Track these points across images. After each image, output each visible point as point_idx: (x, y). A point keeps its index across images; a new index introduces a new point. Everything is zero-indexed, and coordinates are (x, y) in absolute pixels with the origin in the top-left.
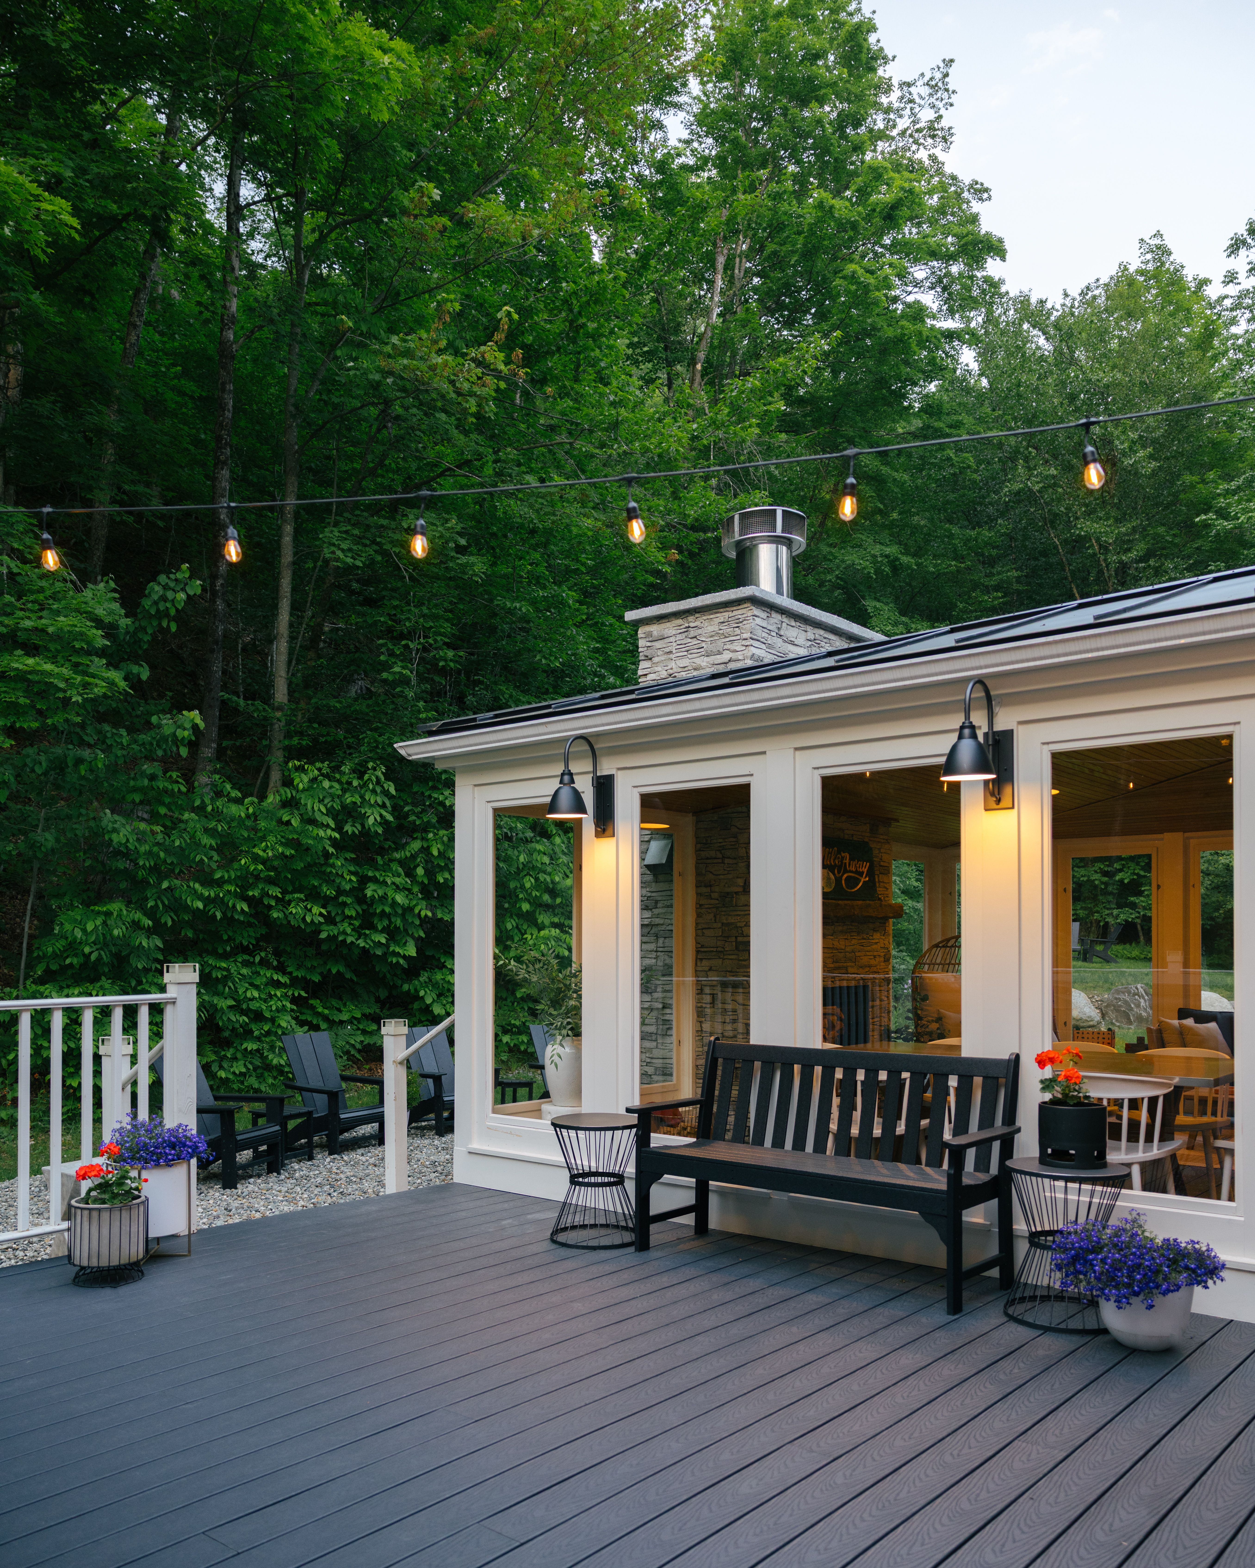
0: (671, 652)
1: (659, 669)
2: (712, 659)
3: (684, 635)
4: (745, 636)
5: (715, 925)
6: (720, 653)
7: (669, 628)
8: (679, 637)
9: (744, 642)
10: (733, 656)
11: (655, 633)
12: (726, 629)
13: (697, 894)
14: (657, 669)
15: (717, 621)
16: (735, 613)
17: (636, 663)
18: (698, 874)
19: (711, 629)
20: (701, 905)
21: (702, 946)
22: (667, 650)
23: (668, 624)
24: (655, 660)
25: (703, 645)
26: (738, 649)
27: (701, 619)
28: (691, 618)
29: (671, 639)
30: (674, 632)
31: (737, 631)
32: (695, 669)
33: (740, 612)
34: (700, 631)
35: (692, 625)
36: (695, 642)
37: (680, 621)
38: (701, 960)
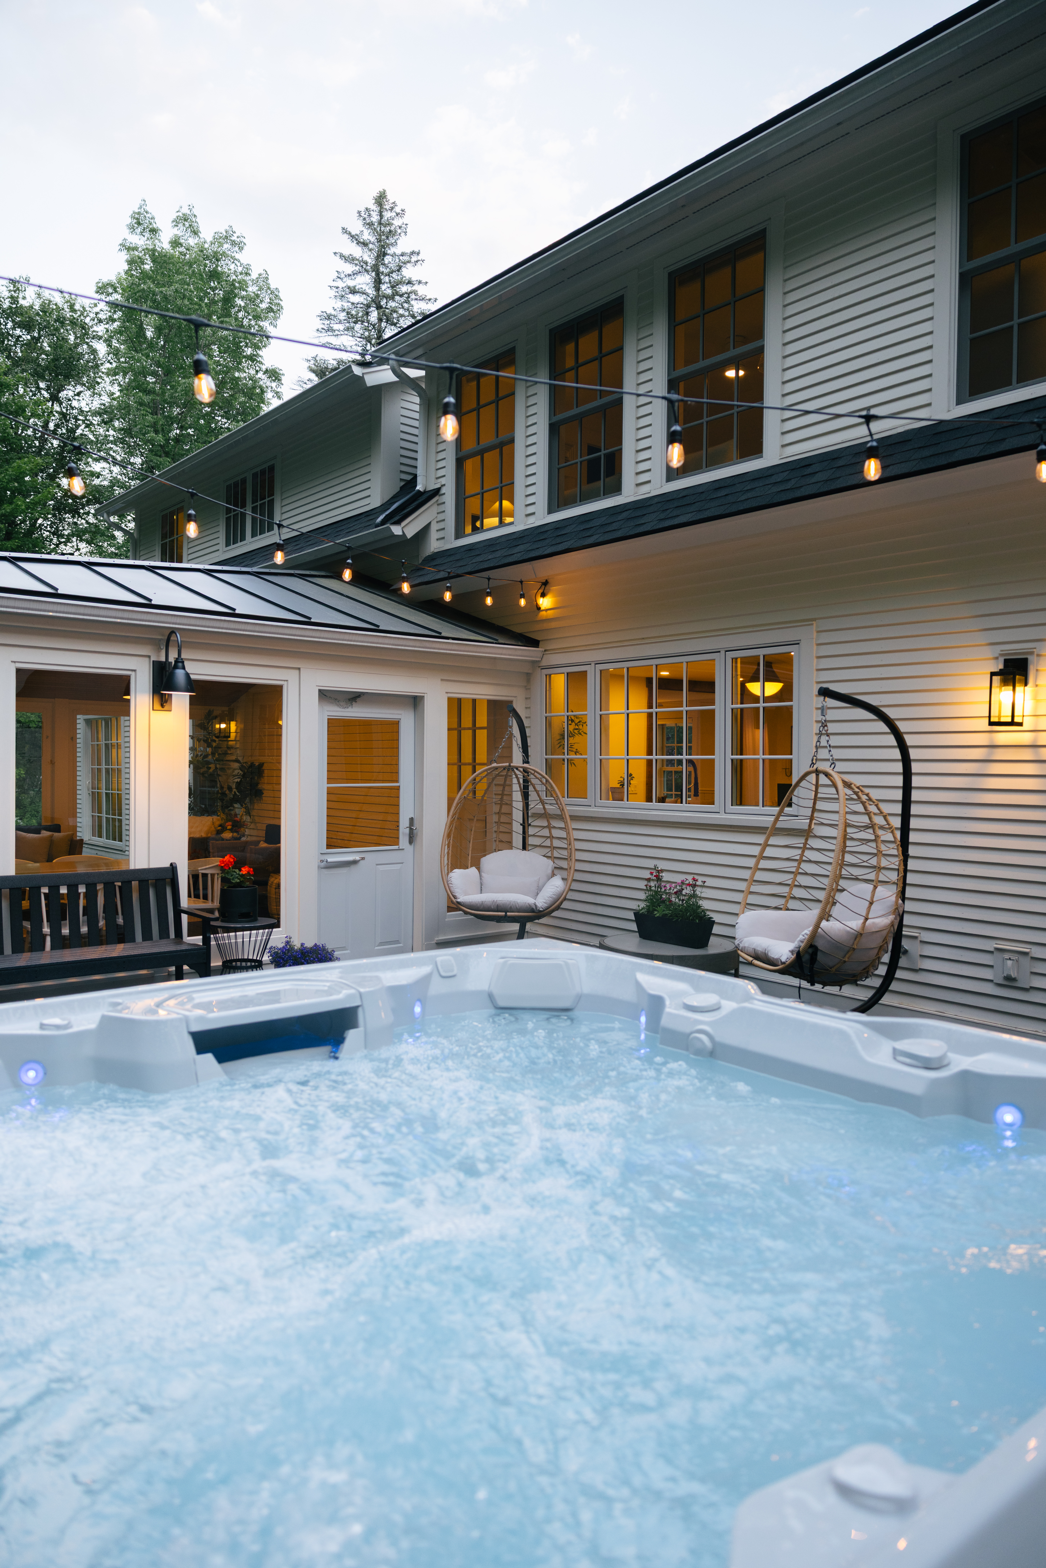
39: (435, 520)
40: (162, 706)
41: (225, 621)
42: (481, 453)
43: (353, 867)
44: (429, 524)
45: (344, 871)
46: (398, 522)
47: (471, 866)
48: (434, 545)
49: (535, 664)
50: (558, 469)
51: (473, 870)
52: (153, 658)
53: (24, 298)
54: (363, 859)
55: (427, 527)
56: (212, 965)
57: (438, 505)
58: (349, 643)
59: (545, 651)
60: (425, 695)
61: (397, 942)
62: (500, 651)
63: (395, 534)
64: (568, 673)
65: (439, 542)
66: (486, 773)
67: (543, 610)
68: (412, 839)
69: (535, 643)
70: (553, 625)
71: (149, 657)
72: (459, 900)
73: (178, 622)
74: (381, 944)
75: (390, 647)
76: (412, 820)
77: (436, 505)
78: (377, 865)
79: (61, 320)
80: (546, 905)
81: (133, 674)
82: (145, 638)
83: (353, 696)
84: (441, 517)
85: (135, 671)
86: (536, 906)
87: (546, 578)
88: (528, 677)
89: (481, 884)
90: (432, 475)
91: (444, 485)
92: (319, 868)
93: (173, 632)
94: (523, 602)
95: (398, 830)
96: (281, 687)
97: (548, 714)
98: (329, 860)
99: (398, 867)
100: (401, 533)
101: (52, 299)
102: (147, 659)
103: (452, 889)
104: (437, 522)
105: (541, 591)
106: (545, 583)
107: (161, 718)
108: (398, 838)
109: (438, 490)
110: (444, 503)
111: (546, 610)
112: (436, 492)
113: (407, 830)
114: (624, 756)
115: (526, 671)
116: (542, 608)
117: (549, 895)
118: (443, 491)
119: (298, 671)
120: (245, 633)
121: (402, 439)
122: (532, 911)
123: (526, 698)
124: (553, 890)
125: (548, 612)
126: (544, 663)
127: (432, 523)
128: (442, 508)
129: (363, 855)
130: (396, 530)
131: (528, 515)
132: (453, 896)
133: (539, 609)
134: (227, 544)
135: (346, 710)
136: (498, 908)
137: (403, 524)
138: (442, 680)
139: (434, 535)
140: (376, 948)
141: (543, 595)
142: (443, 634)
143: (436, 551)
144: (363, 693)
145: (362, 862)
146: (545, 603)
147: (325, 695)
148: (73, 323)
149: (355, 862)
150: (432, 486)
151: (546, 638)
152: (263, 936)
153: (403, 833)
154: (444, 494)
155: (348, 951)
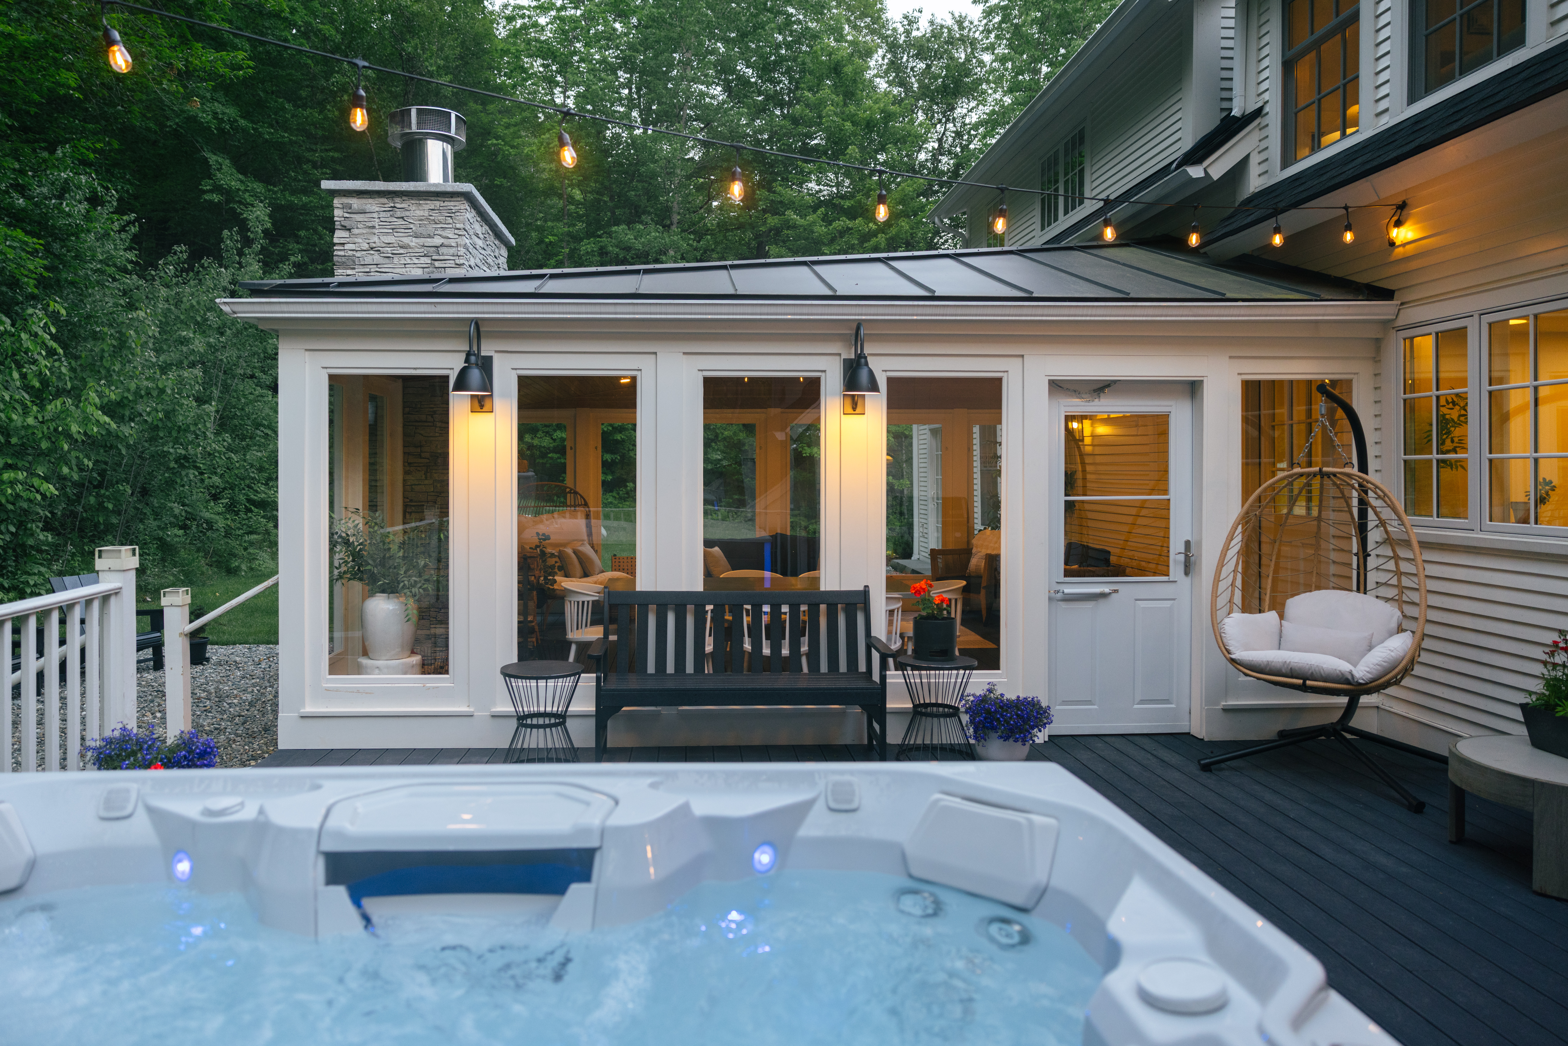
0: (374, 227)
1: (360, 240)
2: (421, 241)
3: (389, 214)
4: (458, 226)
5: (426, 482)
6: (430, 236)
7: (372, 205)
8: (382, 215)
9: (456, 231)
10: (446, 242)
11: (355, 206)
12: (436, 216)
13: (404, 453)
14: (356, 240)
15: (427, 207)
16: (446, 204)
17: (332, 231)
18: (405, 435)
19: (421, 213)
20: (409, 464)
21: (411, 501)
22: (370, 224)
23: (370, 201)
24: (355, 231)
25: (412, 226)
26: (450, 236)
27: (408, 202)
28: (397, 200)
29: (375, 215)
30: (377, 209)
31: (449, 220)
32: (401, 247)
33: (452, 203)
34: (407, 213)
35: (398, 205)
36: (401, 222)
37: (384, 200)
38: (410, 513)
39: (1257, 151)
40: (854, 409)
41: (918, 306)
42: (1316, 45)
43: (1102, 602)
44: (1248, 156)
45: (1089, 605)
46: (1198, 161)
47: (1269, 610)
48: (1255, 182)
49: (1387, 325)
50: (1427, 36)
51: (1272, 616)
52: (843, 357)
53: (918, 29)
54: (1116, 591)
55: (1245, 160)
56: (888, 706)
57: (1260, 129)
58: (1084, 318)
59: (1402, 304)
60: (1205, 379)
61: (1167, 701)
62: (1322, 311)
63: (1194, 177)
64: (1437, 334)
65: (1262, 177)
66: (1286, 482)
67: (1399, 246)
68: (1188, 567)
69: (1387, 294)
70: (1414, 265)
71: (840, 355)
72: (1233, 656)
73: (864, 312)
74: (1142, 702)
75: (1144, 318)
76: (1188, 544)
77: (1257, 129)
78: (1137, 600)
79: (951, 41)
80: (1370, 676)
81: (823, 374)
82: (833, 334)
83: (1102, 385)
84: (1263, 145)
85: (825, 371)
86: (1352, 676)
87: (1404, 198)
88: (1378, 344)
89: (1281, 637)
90: (1252, 92)
91: (1267, 102)
92: (1050, 599)
93: (859, 325)
94: (1349, 237)
95: (1168, 557)
96: (1000, 380)
97: (1408, 396)
98: (1066, 591)
99: (1167, 604)
100: (1202, 175)
101: (944, 23)
102: (838, 358)
103: (1225, 640)
104: (1259, 152)
105: (1395, 218)
106: (1402, 207)
107: (853, 422)
108: (1168, 566)
109: (1260, 109)
110: (1267, 125)
111: (1404, 245)
112: (1258, 113)
113: (1182, 557)
114: (1530, 453)
115: (1374, 336)
116: (1398, 243)
117: (1376, 662)
118: (1267, 109)
119: (1021, 359)
120: (944, 318)
121: (1223, 58)
122: (1347, 682)
123: (1375, 375)
124: (1384, 655)
125: (1408, 247)
126: (1400, 322)
127: (1251, 155)
128: (1264, 133)
129: (1115, 587)
130: (1195, 172)
131: (1378, 115)
132: (1226, 649)
133: (1392, 244)
134: (1043, 228)
135: (1092, 403)
136: (1292, 674)
137: (1206, 163)
138: (1230, 357)
139: (1254, 169)
140: (1136, 706)
141: (1398, 224)
142: (1229, 295)
143: (1257, 190)
144: (1115, 382)
145: (1114, 595)
146: (1403, 234)
147: (1057, 387)
148: (962, 39)
149: (1103, 595)
150: (1251, 108)
151: (1405, 286)
152: (957, 678)
153: (1175, 561)
154: (1267, 113)
155: (1096, 707)
